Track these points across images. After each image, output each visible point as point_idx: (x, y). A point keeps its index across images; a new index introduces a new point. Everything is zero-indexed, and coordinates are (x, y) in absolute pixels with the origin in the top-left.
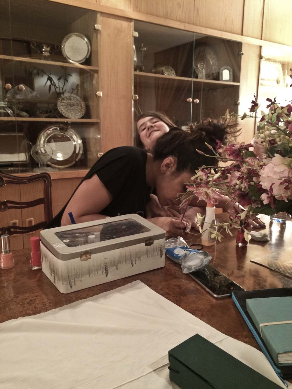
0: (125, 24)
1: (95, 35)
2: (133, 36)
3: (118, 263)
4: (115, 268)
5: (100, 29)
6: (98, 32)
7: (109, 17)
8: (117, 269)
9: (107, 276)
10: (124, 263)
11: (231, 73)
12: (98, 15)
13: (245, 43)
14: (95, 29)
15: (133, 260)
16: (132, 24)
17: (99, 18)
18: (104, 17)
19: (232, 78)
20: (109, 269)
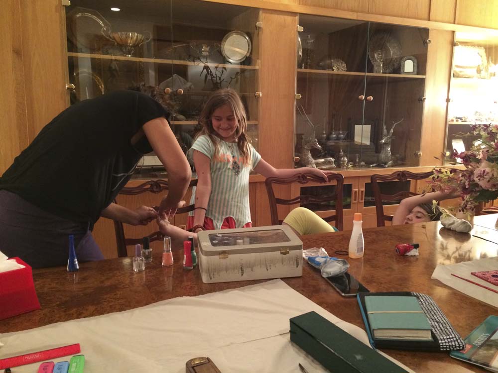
0: (289, 19)
1: (256, 32)
2: (297, 31)
3: (254, 266)
4: (250, 269)
5: (262, 26)
6: (260, 29)
7: (271, 13)
8: (252, 270)
9: (242, 275)
10: (259, 266)
11: (416, 64)
12: (261, 12)
13: (432, 30)
14: (256, 27)
15: (268, 265)
16: (297, 18)
17: (262, 15)
18: (267, 13)
19: (416, 70)
20: (244, 270)
